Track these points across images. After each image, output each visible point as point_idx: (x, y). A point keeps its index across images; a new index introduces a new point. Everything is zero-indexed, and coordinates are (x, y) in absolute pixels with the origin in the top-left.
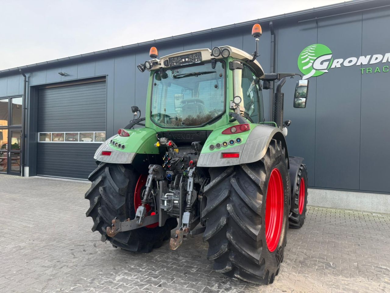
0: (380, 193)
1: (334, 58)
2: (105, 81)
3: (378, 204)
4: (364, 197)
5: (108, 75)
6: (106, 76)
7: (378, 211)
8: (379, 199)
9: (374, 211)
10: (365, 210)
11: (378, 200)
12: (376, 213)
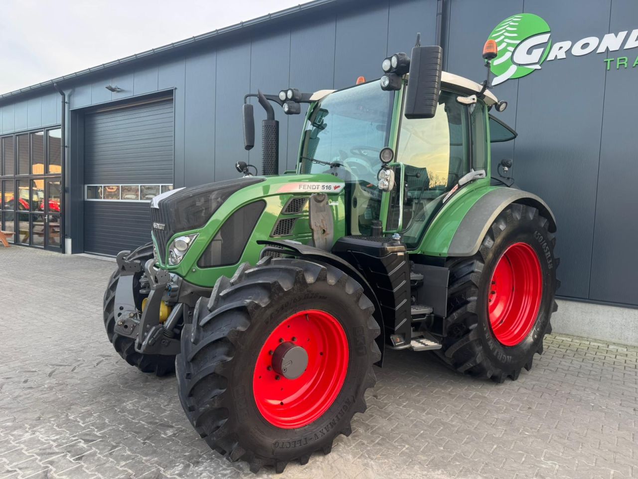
0: (628, 308)
1: (554, 40)
2: (173, 99)
3: (623, 327)
4: (598, 313)
5: (176, 89)
6: (173, 90)
7: (623, 342)
8: (626, 319)
9: (614, 340)
10: (598, 337)
11: (624, 320)
12: (618, 344)
